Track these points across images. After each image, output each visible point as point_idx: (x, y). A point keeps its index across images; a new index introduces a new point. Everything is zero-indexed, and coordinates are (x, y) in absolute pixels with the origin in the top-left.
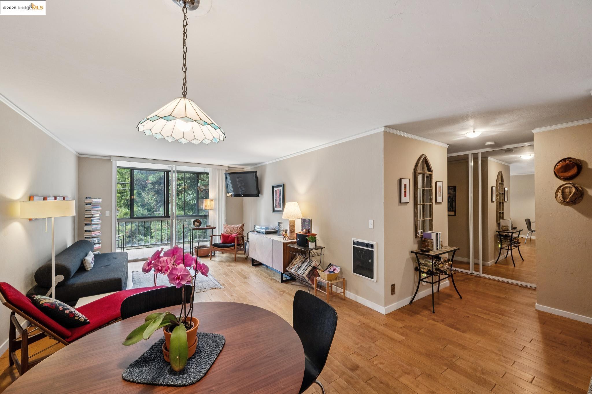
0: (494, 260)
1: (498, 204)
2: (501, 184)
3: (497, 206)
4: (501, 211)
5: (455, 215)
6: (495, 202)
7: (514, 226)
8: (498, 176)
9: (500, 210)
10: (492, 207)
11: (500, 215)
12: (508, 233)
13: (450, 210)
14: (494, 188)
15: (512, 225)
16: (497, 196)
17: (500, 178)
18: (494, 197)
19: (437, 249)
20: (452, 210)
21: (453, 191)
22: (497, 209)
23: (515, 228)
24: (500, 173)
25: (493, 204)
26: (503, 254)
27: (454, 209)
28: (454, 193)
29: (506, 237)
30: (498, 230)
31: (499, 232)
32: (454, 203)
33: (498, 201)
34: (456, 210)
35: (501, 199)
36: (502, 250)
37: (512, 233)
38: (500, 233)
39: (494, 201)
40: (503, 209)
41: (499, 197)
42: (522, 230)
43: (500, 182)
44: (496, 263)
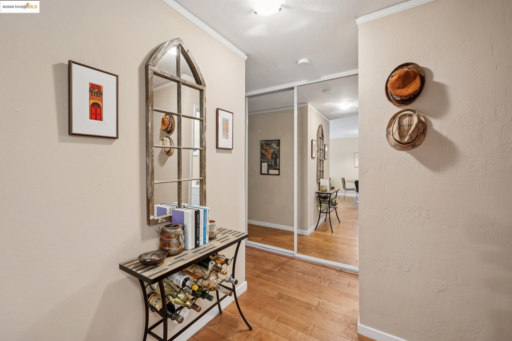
0: (313, 226)
1: (318, 162)
2: (321, 139)
3: (317, 163)
4: (321, 170)
5: (279, 175)
6: (316, 159)
7: (332, 186)
8: (319, 130)
9: (320, 168)
10: (312, 165)
11: (320, 174)
12: (327, 194)
13: (274, 168)
14: (314, 142)
15: (331, 185)
16: (318, 152)
17: (320, 132)
18: (314, 153)
19: (197, 245)
20: (276, 168)
21: (277, 146)
22: (317, 166)
23: (333, 188)
24: (320, 126)
25: (313, 160)
26: (323, 217)
27: (278, 168)
28: (278, 147)
29: (325, 198)
30: (318, 191)
31: (318, 193)
32: (278, 160)
33: (318, 158)
34: (279, 168)
35: (321, 156)
36: (321, 213)
37: (330, 194)
38: (320, 194)
39: (314, 158)
40: (323, 167)
41: (319, 153)
42: (339, 190)
43: (321, 136)
44: (315, 230)
